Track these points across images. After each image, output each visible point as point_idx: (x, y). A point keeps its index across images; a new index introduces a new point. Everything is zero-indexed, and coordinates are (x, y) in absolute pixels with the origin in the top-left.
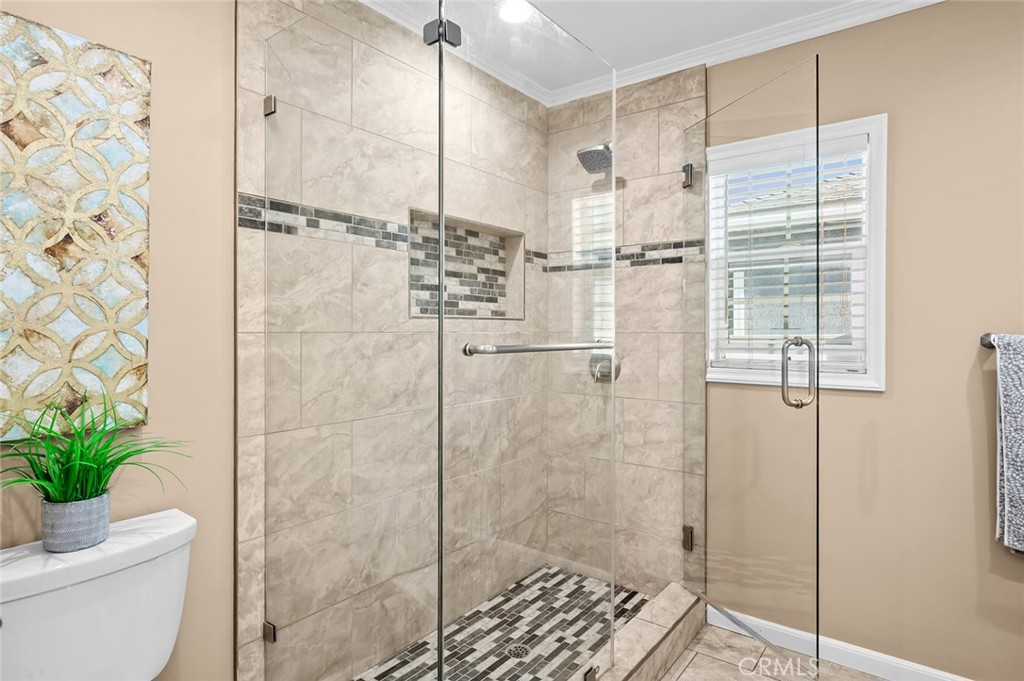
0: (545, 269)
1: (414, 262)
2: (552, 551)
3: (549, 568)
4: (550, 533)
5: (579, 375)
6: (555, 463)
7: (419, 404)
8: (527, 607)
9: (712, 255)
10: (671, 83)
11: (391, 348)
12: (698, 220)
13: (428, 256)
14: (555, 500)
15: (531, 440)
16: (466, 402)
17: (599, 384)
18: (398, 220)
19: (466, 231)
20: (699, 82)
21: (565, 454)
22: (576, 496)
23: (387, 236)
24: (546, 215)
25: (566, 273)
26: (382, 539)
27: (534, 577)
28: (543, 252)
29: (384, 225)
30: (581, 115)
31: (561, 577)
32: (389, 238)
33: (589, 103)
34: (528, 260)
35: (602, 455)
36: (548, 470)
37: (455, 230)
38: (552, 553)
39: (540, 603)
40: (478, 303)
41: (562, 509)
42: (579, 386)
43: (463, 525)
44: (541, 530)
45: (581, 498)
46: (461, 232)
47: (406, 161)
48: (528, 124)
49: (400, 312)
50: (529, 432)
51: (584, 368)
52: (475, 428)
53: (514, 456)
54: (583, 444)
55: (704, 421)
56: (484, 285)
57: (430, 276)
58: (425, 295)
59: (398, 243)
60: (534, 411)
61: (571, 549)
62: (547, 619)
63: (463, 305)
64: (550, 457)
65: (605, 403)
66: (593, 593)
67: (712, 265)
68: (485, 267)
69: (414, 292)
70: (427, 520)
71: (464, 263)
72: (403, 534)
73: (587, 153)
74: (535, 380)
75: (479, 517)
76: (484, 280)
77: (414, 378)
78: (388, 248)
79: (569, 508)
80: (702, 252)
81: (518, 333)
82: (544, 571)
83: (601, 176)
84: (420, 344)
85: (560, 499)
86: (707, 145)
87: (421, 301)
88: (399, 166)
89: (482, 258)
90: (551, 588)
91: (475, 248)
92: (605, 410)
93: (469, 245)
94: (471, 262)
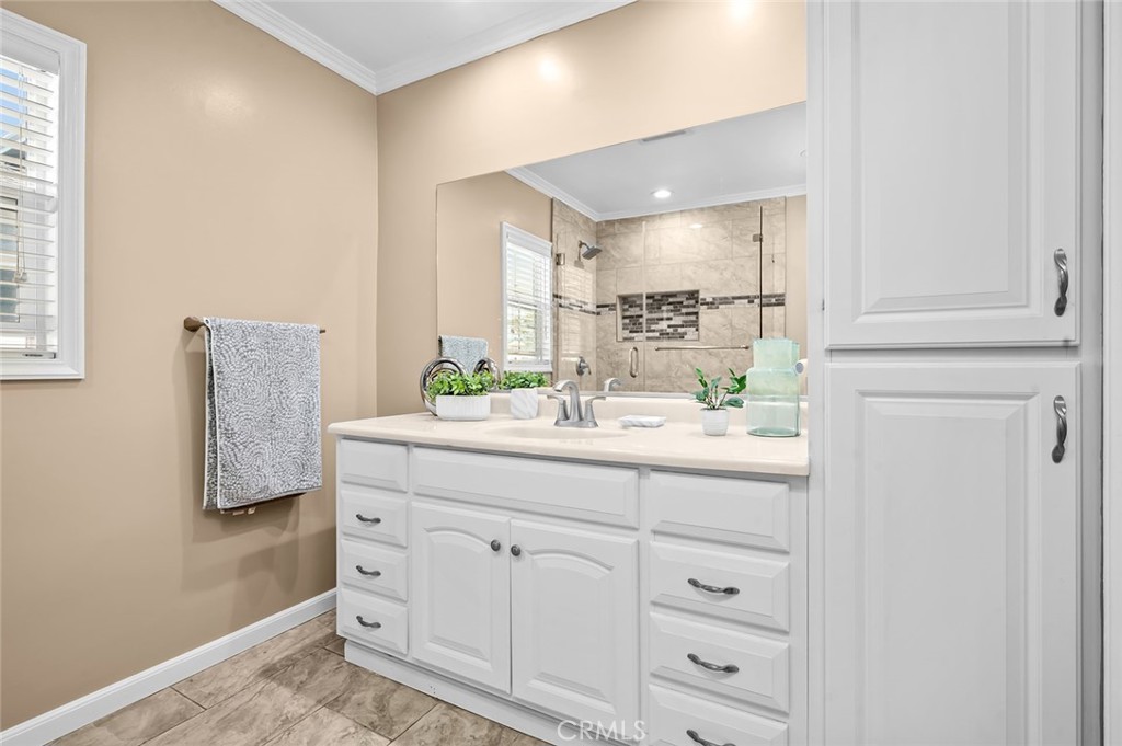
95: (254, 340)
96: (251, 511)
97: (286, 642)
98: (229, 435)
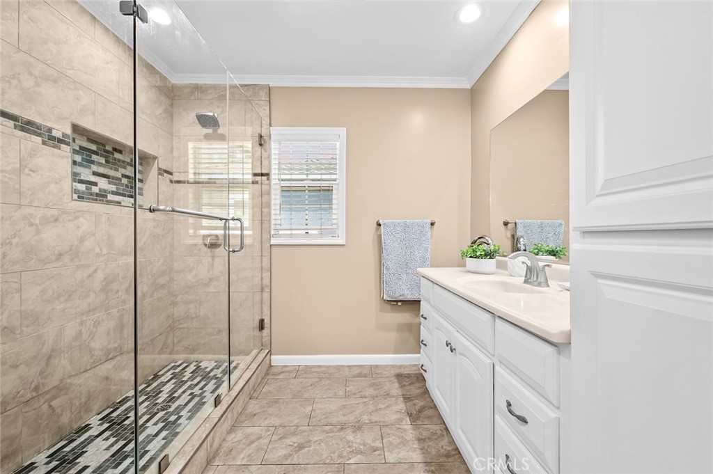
0: (171, 181)
1: (75, 163)
2: (178, 353)
3: (176, 362)
4: (176, 341)
5: (195, 245)
6: (179, 299)
7: (80, 261)
8: (164, 385)
9: (273, 182)
10: (251, 89)
11: (56, 220)
12: (265, 163)
13: (83, 159)
14: (179, 321)
15: (163, 286)
16: (116, 261)
17: (209, 250)
18: (62, 129)
19: (113, 148)
20: (266, 93)
21: (186, 293)
22: (194, 316)
23: (52, 138)
24: (172, 149)
25: (186, 184)
26: (49, 358)
27: (166, 369)
28: (170, 170)
29: (50, 130)
30: (196, 93)
31: (185, 365)
32: (54, 141)
33: (201, 87)
34: (160, 174)
35: (211, 289)
36: (174, 304)
37: (104, 146)
38: (178, 354)
39: (174, 381)
40: (122, 197)
41: (185, 325)
42: (195, 251)
43: (114, 342)
44: (170, 340)
45: (197, 317)
46: (109, 148)
47: (69, 88)
48: (159, 89)
49: (64, 195)
50: (162, 281)
51: (200, 241)
52: (124, 278)
53: (152, 296)
54: (199, 285)
55: (269, 265)
56: (127, 186)
57: (86, 174)
58: (82, 187)
59: (62, 145)
60: (165, 268)
61: (191, 347)
62: (180, 387)
63: (110, 197)
64: (176, 296)
65: (213, 260)
66: (207, 368)
67: (273, 187)
68: (127, 174)
69: (74, 184)
70: (88, 341)
71: (111, 169)
72: (67, 353)
73: (202, 115)
74: (165, 249)
75: (126, 336)
76: (126, 183)
77: (76, 243)
78: (53, 147)
79: (189, 324)
80: (268, 179)
81: (154, 219)
82: (173, 364)
83: (210, 131)
84: (81, 219)
85: (183, 319)
86: (270, 126)
87: (78, 191)
88: (63, 90)
89: (125, 168)
90: (179, 372)
91: (119, 160)
92: (213, 264)
93: (115, 158)
94: (116, 170)
95: (399, 229)
96: (399, 304)
97: (414, 368)
98: (388, 269)
